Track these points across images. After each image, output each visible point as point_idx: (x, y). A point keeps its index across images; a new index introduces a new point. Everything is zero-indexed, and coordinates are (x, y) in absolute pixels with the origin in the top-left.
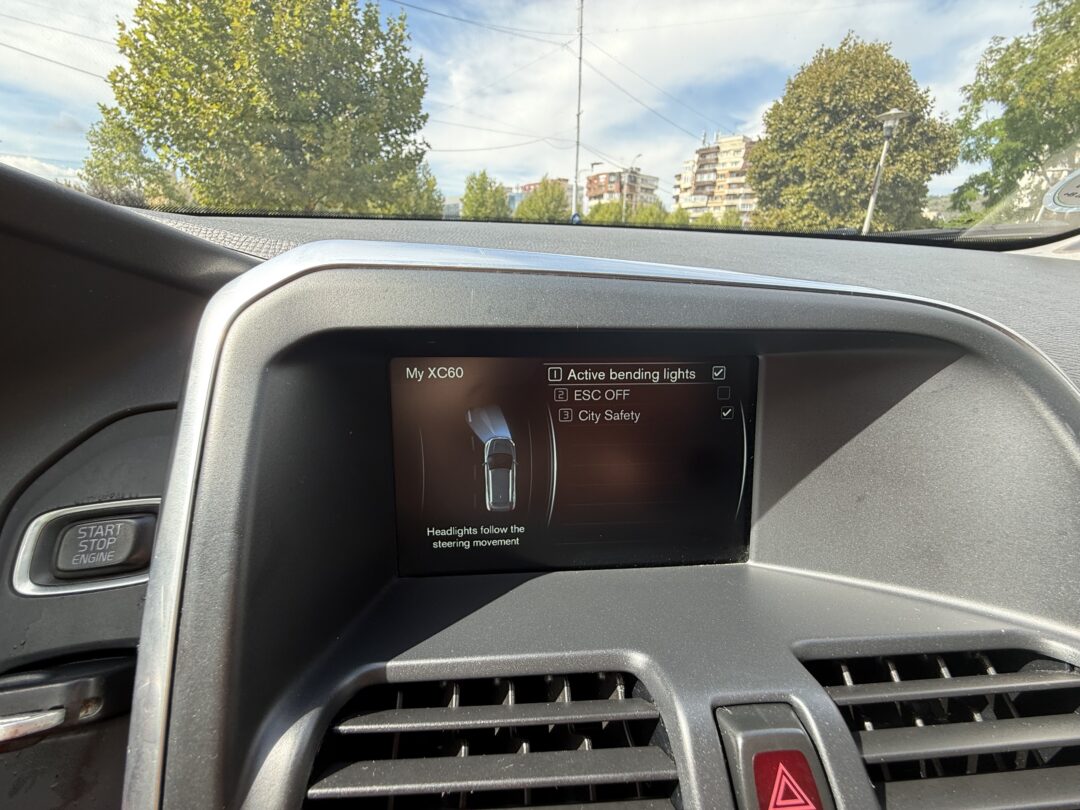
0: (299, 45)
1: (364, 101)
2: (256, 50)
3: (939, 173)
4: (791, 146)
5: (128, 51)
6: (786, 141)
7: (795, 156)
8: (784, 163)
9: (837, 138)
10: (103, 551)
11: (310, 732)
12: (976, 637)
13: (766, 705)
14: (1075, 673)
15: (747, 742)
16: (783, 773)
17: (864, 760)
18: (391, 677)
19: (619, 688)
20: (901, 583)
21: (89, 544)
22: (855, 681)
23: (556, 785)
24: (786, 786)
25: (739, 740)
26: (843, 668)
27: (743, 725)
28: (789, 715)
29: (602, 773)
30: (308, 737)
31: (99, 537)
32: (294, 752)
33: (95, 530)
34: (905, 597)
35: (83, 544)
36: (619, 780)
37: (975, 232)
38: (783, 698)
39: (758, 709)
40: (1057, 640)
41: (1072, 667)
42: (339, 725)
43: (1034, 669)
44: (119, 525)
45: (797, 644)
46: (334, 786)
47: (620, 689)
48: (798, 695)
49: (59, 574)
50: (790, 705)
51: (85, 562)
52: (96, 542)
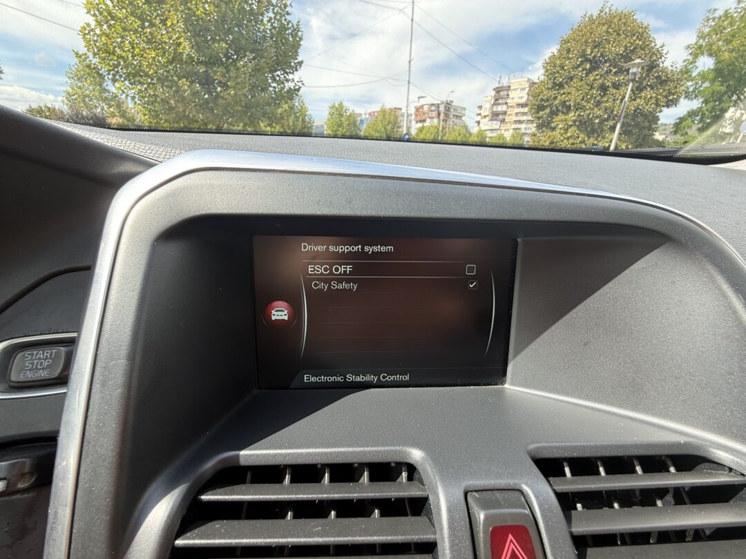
0: (212, 8)
1: (258, 50)
2: (182, 11)
3: (668, 106)
4: (561, 86)
5: (92, 12)
6: (558, 82)
7: (564, 93)
8: (555, 98)
9: (595, 80)
10: (43, 369)
11: (179, 500)
12: (662, 446)
13: (504, 492)
14: (732, 474)
15: (487, 518)
16: (511, 541)
17: (571, 533)
18: (243, 462)
19: (403, 473)
20: (612, 404)
21: (33, 364)
22: (573, 474)
23: (350, 543)
24: (513, 550)
25: (481, 516)
26: (565, 464)
27: (485, 505)
28: (519, 499)
29: (383, 536)
30: (177, 504)
31: (40, 359)
32: (166, 514)
33: (37, 354)
34: (614, 414)
35: (29, 363)
36: (395, 541)
37: (689, 151)
38: (517, 487)
39: (497, 494)
40: (721, 450)
41: (731, 470)
42: (202, 495)
43: (703, 469)
44: (54, 351)
45: (532, 446)
46: (194, 539)
47: (404, 475)
48: (527, 485)
49: (12, 384)
50: (521, 492)
51: (29, 376)
52: (38, 363)
